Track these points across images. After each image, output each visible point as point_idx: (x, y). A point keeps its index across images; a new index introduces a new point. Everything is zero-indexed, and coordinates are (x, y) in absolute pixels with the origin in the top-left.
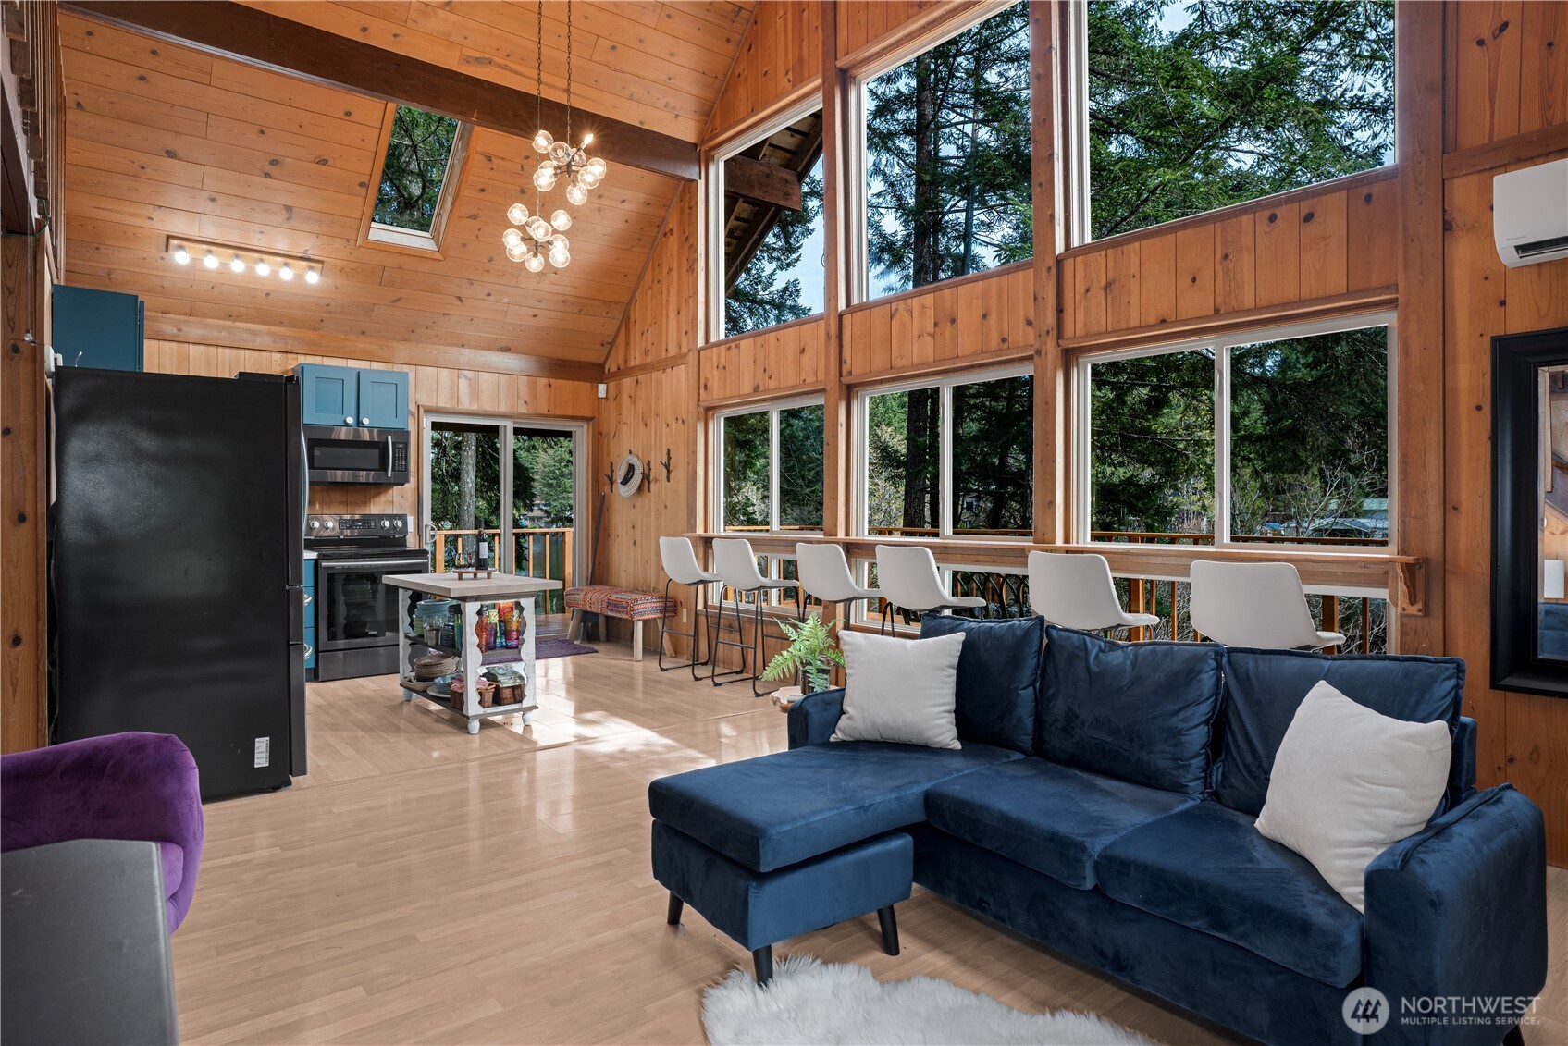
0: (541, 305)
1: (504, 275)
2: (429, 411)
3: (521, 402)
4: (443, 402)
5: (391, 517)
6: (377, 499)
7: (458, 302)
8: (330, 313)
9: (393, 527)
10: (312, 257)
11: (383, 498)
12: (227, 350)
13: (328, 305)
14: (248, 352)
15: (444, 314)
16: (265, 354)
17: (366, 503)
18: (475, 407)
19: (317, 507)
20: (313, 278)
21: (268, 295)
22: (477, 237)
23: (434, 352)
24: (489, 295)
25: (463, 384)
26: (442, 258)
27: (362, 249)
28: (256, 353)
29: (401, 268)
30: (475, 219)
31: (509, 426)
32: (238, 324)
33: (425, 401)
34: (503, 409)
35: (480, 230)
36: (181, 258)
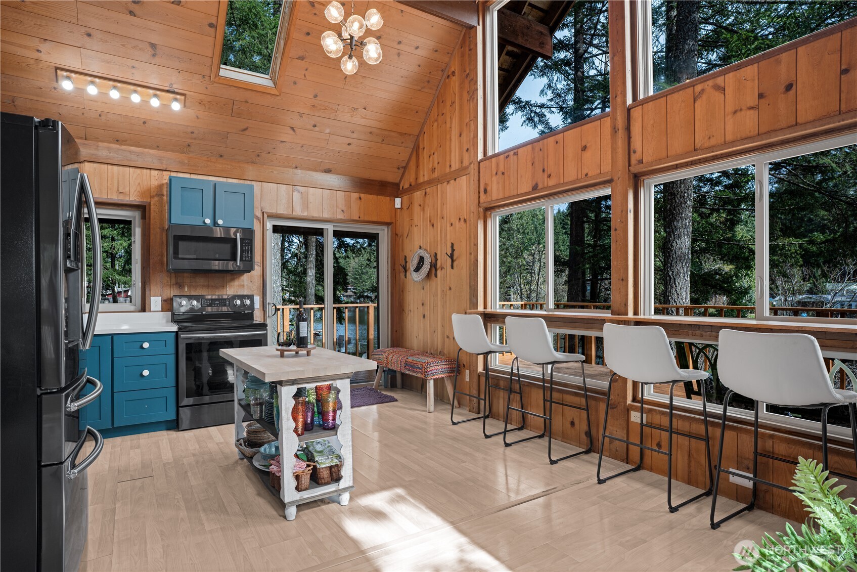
0: (355, 136)
1: (326, 109)
2: (272, 216)
3: (339, 210)
4: (282, 210)
5: (242, 297)
6: (232, 283)
7: (291, 132)
8: (195, 139)
9: (243, 305)
10: (176, 90)
11: (236, 283)
12: (115, 168)
13: (192, 133)
14: (132, 170)
15: (281, 141)
16: (145, 171)
17: (223, 286)
18: (305, 214)
19: (186, 289)
20: (176, 106)
21: (144, 123)
22: (305, 76)
23: (275, 172)
24: (315, 126)
25: (296, 196)
26: (278, 94)
27: (215, 85)
28: (138, 171)
29: (246, 102)
30: (302, 60)
31: (329, 229)
32: (123, 147)
33: (268, 209)
34: (326, 215)
35: (307, 70)
36: (67, 85)
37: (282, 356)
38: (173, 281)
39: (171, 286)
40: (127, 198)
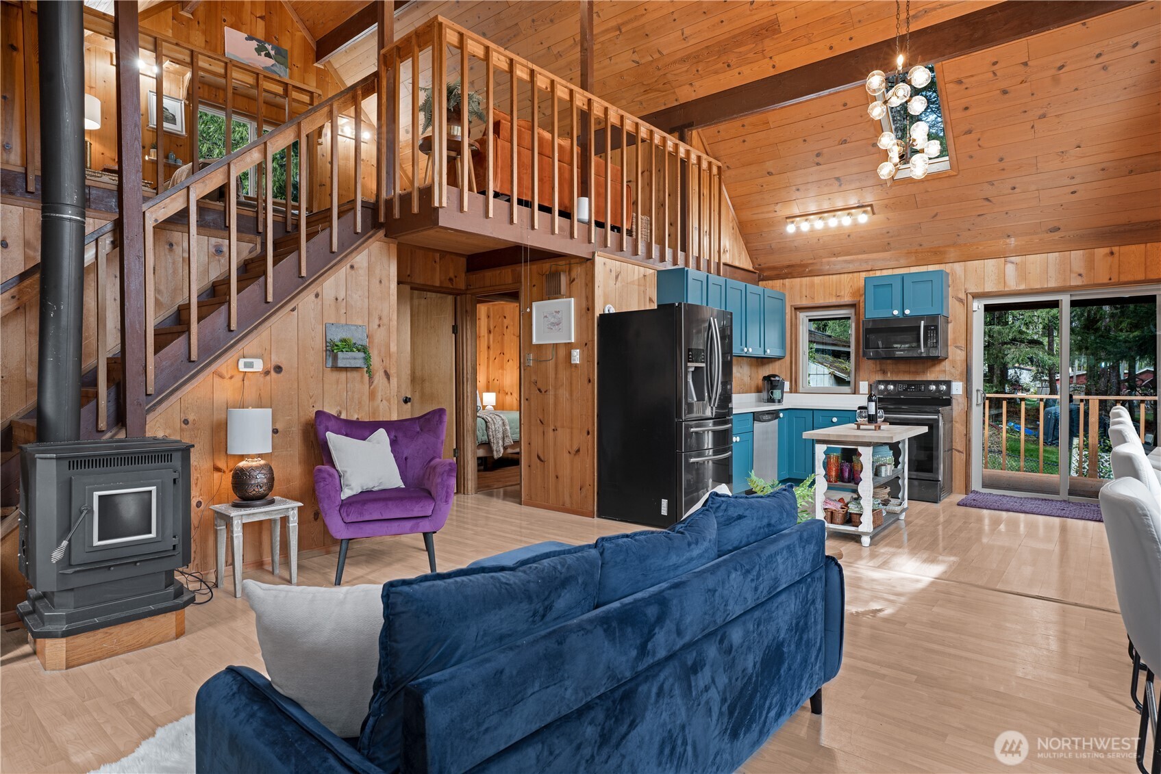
0: (1074, 182)
1: (1021, 167)
2: (976, 296)
3: (1073, 275)
4: (989, 287)
5: (937, 383)
6: (933, 369)
7: (987, 203)
8: (892, 237)
9: (938, 390)
10: (864, 204)
11: (938, 368)
12: (834, 276)
13: (888, 232)
14: (846, 275)
15: (979, 215)
16: (855, 274)
17: (924, 372)
18: (1022, 287)
19: (889, 375)
20: (863, 218)
21: (849, 236)
22: (979, 146)
23: (981, 248)
24: (1014, 188)
25: (1010, 269)
26: (955, 173)
27: (893, 188)
28: (851, 275)
29: (928, 191)
30: (970, 133)
31: (1065, 300)
32: (839, 259)
33: (973, 290)
34: (1052, 284)
35: (979, 140)
36: (791, 229)
37: (859, 428)
38: (878, 368)
39: (876, 372)
40: (842, 300)
